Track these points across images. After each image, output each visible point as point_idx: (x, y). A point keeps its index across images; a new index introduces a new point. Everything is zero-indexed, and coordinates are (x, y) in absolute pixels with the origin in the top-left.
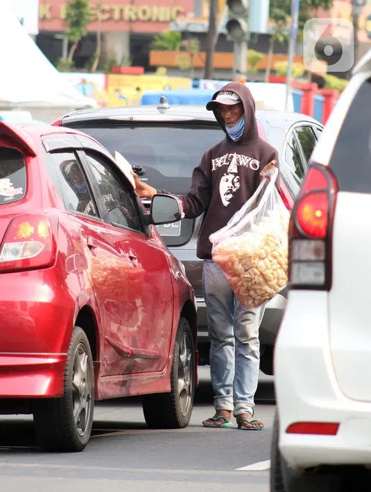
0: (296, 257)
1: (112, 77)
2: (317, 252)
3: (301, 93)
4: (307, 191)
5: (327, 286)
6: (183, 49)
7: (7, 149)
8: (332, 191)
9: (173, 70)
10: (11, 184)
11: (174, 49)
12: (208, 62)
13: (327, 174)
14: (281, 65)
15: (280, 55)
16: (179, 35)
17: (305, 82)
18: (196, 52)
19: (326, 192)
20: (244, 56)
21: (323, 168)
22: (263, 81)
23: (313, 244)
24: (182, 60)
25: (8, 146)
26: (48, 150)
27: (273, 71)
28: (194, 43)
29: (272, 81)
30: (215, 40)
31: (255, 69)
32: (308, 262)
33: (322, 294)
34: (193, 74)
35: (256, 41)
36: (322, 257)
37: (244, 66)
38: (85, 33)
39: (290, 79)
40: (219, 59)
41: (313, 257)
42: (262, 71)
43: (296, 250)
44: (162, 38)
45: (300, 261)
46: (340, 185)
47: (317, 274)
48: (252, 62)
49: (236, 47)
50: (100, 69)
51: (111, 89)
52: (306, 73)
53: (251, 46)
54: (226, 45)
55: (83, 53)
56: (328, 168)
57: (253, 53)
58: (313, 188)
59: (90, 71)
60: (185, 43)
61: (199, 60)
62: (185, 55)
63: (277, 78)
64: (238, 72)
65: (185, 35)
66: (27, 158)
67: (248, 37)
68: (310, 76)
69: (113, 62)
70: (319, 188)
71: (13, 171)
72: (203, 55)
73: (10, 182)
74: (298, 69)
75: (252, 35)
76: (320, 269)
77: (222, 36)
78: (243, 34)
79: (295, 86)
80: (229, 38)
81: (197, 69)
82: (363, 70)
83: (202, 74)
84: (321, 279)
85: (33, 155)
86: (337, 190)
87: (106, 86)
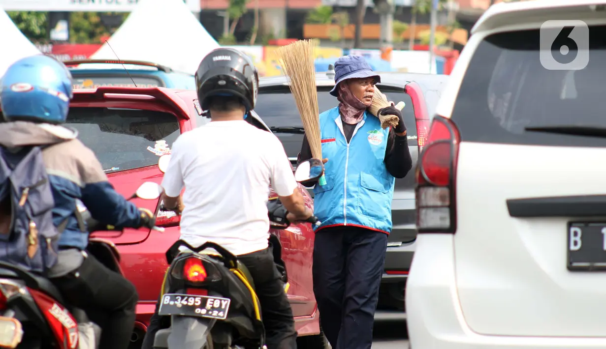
0: (424, 203)
1: (270, 49)
2: (442, 198)
3: (442, 59)
4: (432, 143)
5: (452, 229)
6: (334, 22)
7: (162, 112)
8: (455, 142)
9: (325, 41)
10: (167, 145)
11: (325, 22)
12: (357, 33)
13: (450, 126)
14: (425, 34)
15: (423, 26)
16: (330, 9)
17: (448, 50)
18: (345, 24)
19: (449, 143)
20: (389, 26)
21: (446, 121)
22: (407, 49)
23: (439, 191)
24: (333, 32)
25: (163, 111)
26: (200, 113)
27: (417, 41)
28: (343, 16)
29: (417, 48)
30: (363, 13)
31: (401, 38)
32: (435, 207)
33: (448, 237)
34: (343, 44)
35: (400, 12)
36: (447, 203)
37: (390, 36)
38: (245, 11)
39: (433, 47)
40: (367, 30)
41: (439, 203)
42: (406, 41)
43: (423, 197)
44: (315, 12)
45: (427, 207)
46: (461, 135)
47: (442, 219)
48: (398, 32)
49: (382, 18)
50: (258, 42)
51: (269, 60)
52: (448, 42)
53: (396, 17)
54: (373, 17)
55: (244, 28)
56: (450, 120)
57: (398, 24)
58: (437, 140)
59: (249, 44)
60: (335, 16)
61: (349, 32)
62: (336, 28)
63: (420, 46)
64: (385, 41)
65: (336, 9)
66: (181, 122)
67: (393, 9)
68: (451, 44)
69: (271, 36)
70: (442, 139)
71: (169, 133)
72: (353, 27)
73: (166, 143)
74: (441, 37)
75: (398, 7)
76: (446, 213)
77: (369, 9)
78: (389, 6)
79: (437, 53)
80: (376, 10)
81: (348, 40)
82: (480, 29)
83: (352, 44)
84: (447, 223)
85: (187, 118)
86: (459, 141)
87: (264, 58)
